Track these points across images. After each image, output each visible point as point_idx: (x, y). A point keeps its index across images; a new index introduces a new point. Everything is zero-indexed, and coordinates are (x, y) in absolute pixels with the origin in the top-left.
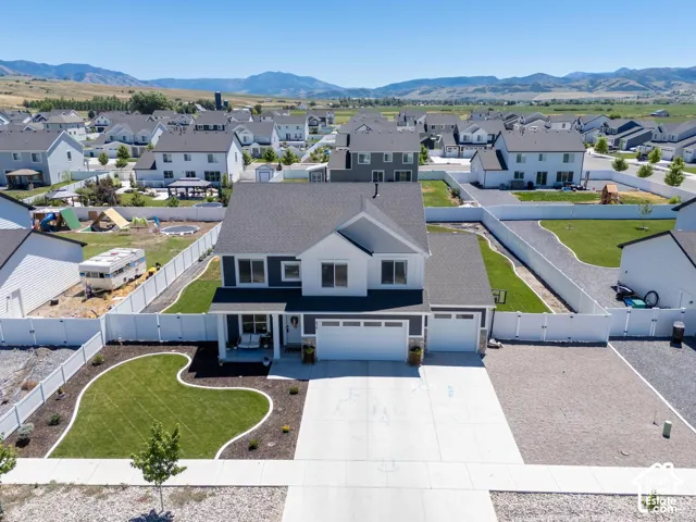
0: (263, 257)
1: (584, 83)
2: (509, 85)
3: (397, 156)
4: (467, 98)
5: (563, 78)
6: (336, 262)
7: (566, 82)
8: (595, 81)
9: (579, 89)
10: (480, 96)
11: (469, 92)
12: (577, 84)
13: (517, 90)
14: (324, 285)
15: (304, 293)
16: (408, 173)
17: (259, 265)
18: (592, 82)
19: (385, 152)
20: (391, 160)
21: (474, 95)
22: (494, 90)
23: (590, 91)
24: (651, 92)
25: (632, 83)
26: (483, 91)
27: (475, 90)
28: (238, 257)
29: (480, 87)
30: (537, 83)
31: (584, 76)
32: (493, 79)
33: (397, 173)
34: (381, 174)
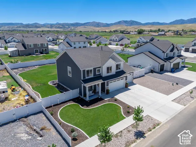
0: (92, 68)
1: (49, 26)
2: (28, 26)
3: (42, 44)
4: (15, 29)
5: (43, 24)
6: (110, 66)
7: (44, 26)
8: (52, 26)
9: (48, 27)
10: (19, 29)
11: (15, 27)
12: (47, 26)
13: (30, 27)
14: (107, 73)
15: (103, 76)
16: (46, 49)
17: (91, 71)
18: (51, 26)
19: (38, 43)
20: (40, 46)
21: (17, 29)
22: (23, 27)
23: (51, 28)
24: (66, 29)
25: (61, 26)
26: (20, 27)
27: (17, 27)
28: (87, 69)
29: (19, 26)
30: (36, 26)
31: (48, 24)
32: (22, 24)
33: (43, 50)
34: (37, 50)
